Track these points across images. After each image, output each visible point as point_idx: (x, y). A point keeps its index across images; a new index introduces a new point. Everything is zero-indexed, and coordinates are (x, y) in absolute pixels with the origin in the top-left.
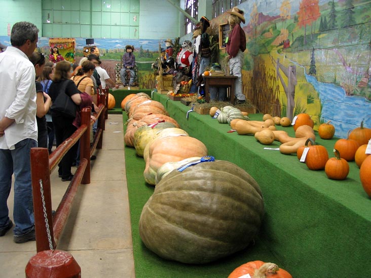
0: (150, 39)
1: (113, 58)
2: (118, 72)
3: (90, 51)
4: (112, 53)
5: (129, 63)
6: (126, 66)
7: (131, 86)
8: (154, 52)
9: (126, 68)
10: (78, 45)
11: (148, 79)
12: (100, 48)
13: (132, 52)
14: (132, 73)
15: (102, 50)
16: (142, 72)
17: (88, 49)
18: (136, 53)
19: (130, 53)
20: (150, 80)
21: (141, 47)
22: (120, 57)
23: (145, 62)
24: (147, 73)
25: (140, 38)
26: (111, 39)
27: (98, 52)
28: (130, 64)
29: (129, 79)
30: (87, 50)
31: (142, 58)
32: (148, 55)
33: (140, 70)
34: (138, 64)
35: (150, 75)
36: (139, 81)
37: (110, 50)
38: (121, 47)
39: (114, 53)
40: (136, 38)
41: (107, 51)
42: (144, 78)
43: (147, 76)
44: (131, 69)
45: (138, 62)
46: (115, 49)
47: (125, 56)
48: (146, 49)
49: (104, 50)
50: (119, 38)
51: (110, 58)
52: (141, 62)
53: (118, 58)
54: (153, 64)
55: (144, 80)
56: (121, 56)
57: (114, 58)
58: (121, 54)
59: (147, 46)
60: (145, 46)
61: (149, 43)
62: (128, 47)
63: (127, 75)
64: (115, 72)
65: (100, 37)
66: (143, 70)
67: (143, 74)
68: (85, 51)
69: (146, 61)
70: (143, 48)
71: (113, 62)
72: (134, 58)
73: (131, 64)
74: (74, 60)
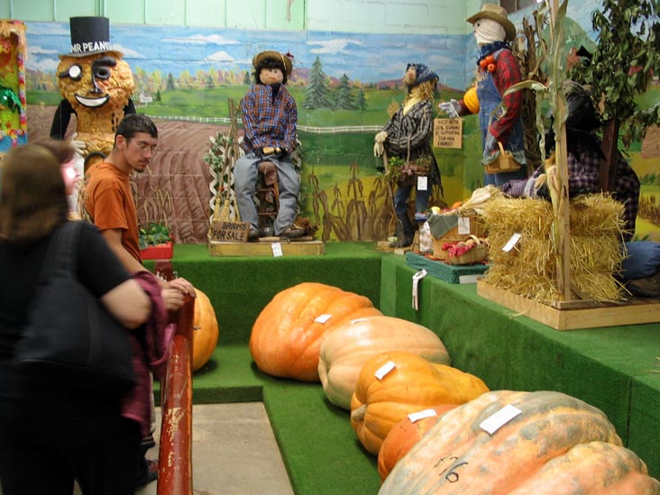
0: (356, 30)
1: (195, 112)
2: (218, 170)
3: (88, 76)
4: (190, 90)
5: (270, 132)
6: (257, 143)
7: (286, 236)
8: (371, 87)
9: (259, 153)
10: (40, 56)
11: (345, 199)
12: (139, 66)
13: (285, 81)
14: (289, 176)
15: (149, 75)
16: (319, 170)
17: (78, 61)
18: (298, 88)
19: (276, 89)
20: (355, 203)
21: (317, 64)
22: (225, 108)
23: (334, 130)
24: (342, 175)
25: (313, 26)
26: (188, 31)
27: (130, 82)
28: (275, 134)
29: (276, 206)
30: (75, 72)
31: (322, 110)
32: (347, 97)
33: (313, 163)
34: (304, 136)
35: (352, 181)
36: (311, 208)
37: (182, 75)
38: (234, 65)
39: (202, 87)
40: (295, 26)
41: (170, 81)
42: (330, 195)
43: (343, 188)
44: (283, 156)
45: (305, 129)
46: (209, 71)
47: (252, 100)
48: (339, 74)
49: (158, 78)
50: (219, 24)
51: (185, 113)
52: (318, 130)
53: (217, 113)
54: (381, 136)
55: (330, 203)
56: (231, 102)
57: (200, 111)
58: (232, 95)
59: (340, 60)
60: (332, 61)
61: (349, 47)
62: (267, 62)
63: (263, 186)
64: (205, 171)
65: (140, 21)
66: (327, 160)
67: (328, 177)
68: (65, 76)
69: (338, 124)
70: (325, 70)
71: (197, 128)
72: (291, 110)
73: (280, 137)
74: (21, 121)
